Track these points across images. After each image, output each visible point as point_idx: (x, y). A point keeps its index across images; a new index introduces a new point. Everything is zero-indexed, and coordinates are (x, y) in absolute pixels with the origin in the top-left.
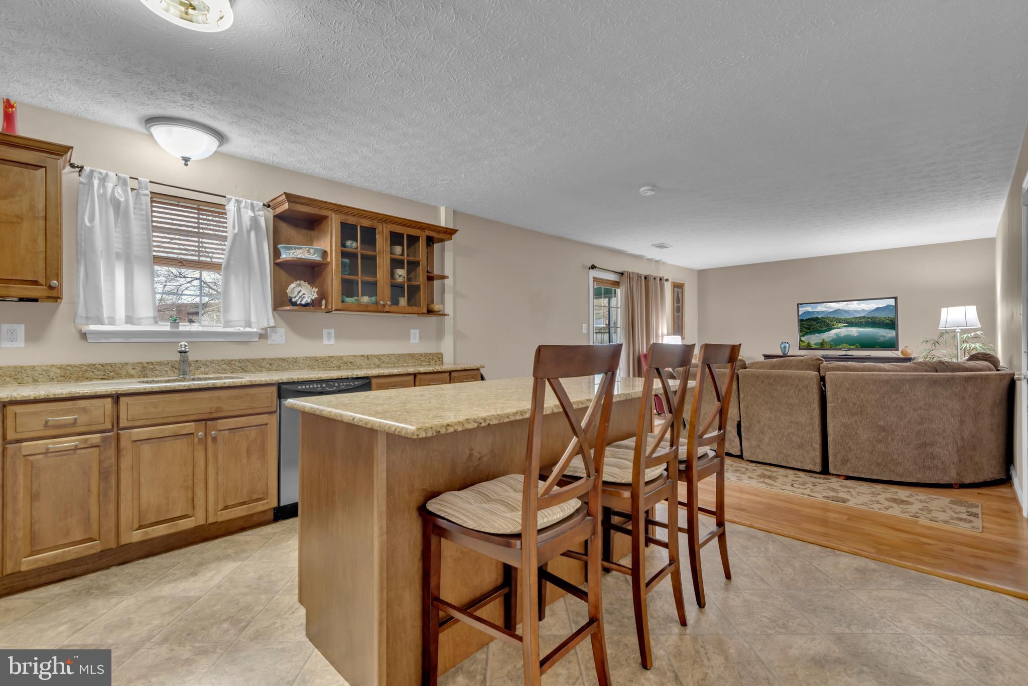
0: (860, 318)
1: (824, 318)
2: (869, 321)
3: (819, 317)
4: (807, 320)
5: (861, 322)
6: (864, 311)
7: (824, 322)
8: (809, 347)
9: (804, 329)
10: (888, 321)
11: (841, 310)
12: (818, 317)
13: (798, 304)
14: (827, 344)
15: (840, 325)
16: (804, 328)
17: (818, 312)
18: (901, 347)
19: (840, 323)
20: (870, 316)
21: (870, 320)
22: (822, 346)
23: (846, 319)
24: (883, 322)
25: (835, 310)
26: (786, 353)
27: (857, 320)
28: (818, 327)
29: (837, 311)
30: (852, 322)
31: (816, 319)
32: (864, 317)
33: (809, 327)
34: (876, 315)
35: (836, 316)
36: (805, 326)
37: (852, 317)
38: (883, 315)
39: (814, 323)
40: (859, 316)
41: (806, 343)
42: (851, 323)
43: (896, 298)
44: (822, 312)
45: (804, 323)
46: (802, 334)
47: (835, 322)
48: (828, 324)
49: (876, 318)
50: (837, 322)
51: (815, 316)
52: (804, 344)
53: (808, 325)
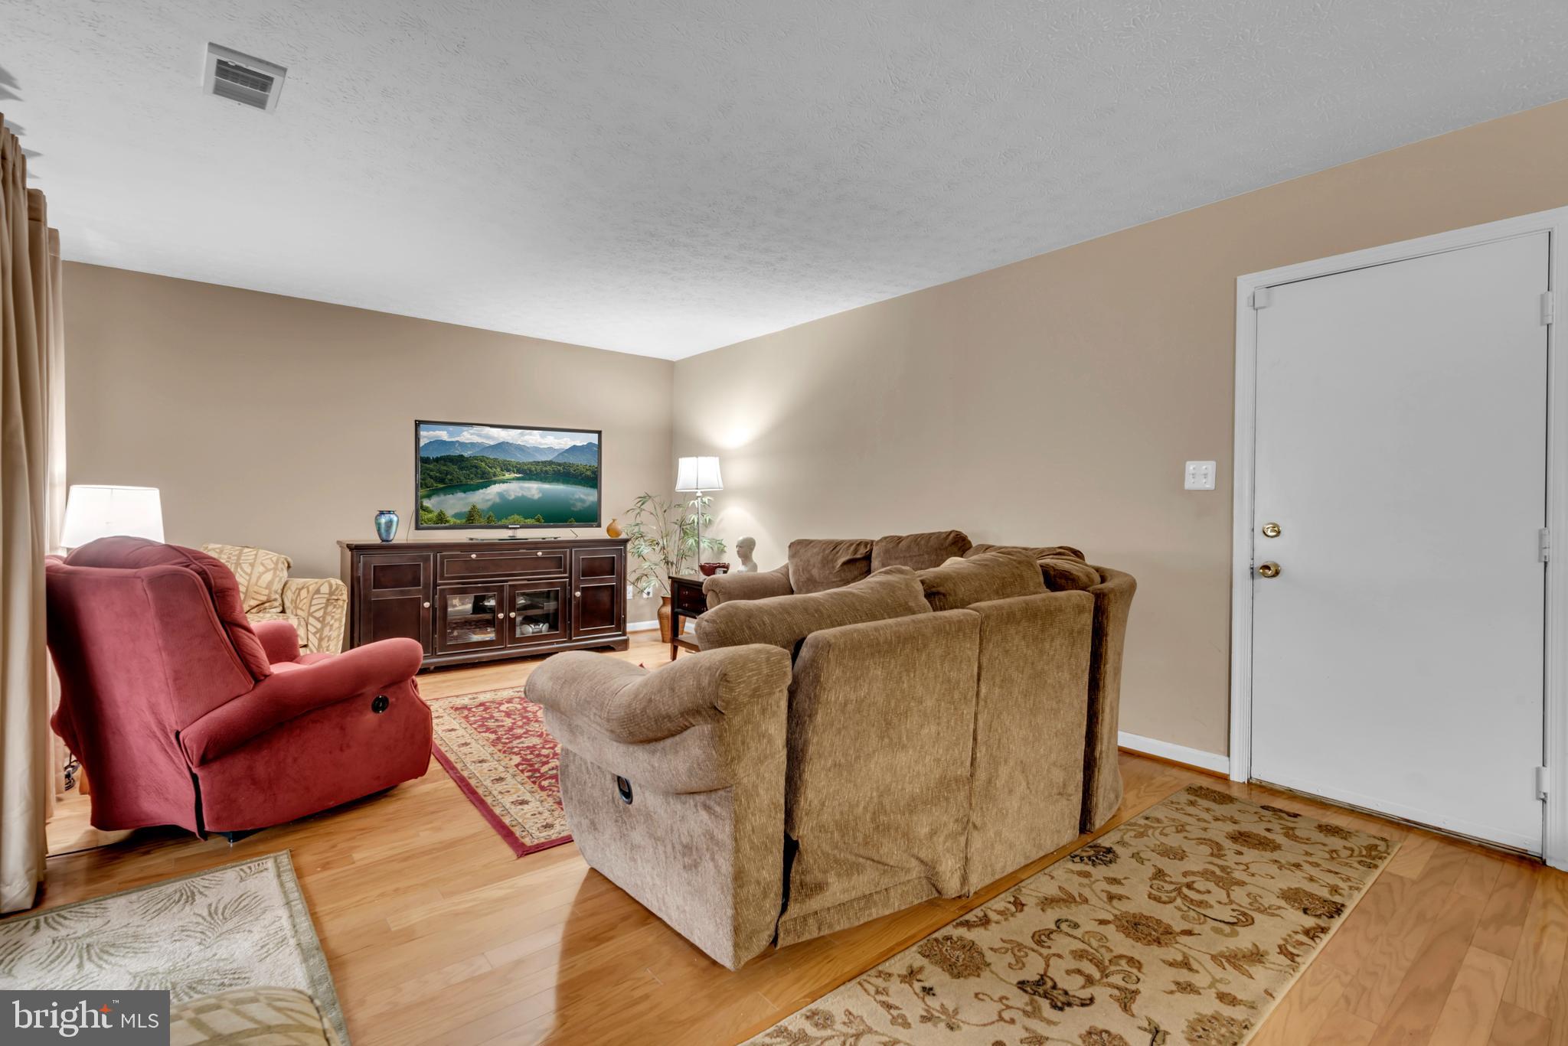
0: (544, 463)
1: (475, 458)
2: (559, 471)
3: (466, 454)
4: (437, 460)
5: (546, 471)
6: (550, 449)
7: (476, 467)
8: (441, 522)
9: (430, 481)
10: (589, 473)
11: (511, 444)
12: (462, 456)
13: (418, 424)
14: (480, 516)
15: (508, 476)
16: (431, 477)
17: (462, 444)
18: (605, 521)
19: (508, 470)
20: (561, 460)
21: (561, 468)
22: (470, 520)
23: (520, 464)
24: (581, 474)
25: (499, 444)
26: (391, 538)
27: (539, 468)
28: (462, 478)
29: (502, 446)
30: (531, 471)
31: (459, 460)
32: (551, 463)
33: (443, 475)
34: (572, 460)
35: (501, 457)
36: (432, 473)
37: (531, 460)
38: (582, 462)
39: (454, 468)
40: (543, 460)
41: (436, 514)
42: (530, 473)
43: (599, 433)
44: (473, 444)
45: (431, 466)
46: (422, 492)
47: (499, 470)
48: (484, 473)
49: (570, 465)
50: (502, 470)
51: (457, 453)
52: (430, 515)
53: (440, 473)
